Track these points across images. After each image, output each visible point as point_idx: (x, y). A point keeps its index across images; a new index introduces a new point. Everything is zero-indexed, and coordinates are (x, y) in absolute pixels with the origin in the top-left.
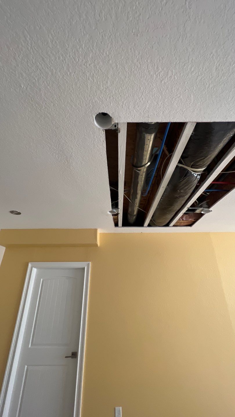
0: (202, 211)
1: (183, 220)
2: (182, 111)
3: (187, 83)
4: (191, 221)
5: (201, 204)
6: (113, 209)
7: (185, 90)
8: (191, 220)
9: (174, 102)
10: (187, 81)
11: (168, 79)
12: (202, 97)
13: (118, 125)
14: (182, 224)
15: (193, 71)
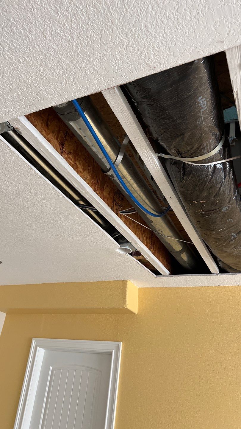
2: (71, 82)
3: (39, 46)
6: (122, 245)
7: (46, 55)
9: (46, 75)
10: (36, 44)
11: (8, 51)
12: (78, 53)
13: (10, 124)
15: (30, 30)
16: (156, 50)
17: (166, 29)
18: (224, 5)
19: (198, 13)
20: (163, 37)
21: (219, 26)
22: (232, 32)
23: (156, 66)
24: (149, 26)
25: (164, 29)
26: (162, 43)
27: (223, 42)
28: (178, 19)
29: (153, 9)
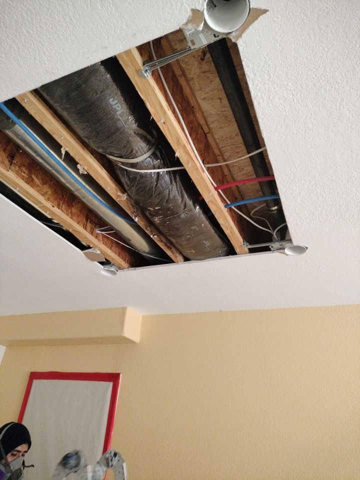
16: (48, 56)
17: (48, 35)
18: (92, 11)
19: (71, 19)
20: (49, 42)
21: (96, 32)
22: (111, 38)
23: (54, 72)
24: (31, 32)
25: (47, 35)
26: (51, 49)
27: (106, 48)
28: (55, 25)
29: (27, 15)
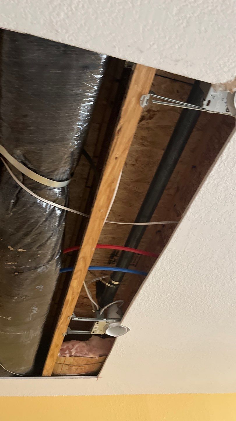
0: (106, 328)
1: (71, 356)
4: (93, 361)
5: (103, 310)
8: (91, 356)
14: (74, 368)
23: (60, 31)
